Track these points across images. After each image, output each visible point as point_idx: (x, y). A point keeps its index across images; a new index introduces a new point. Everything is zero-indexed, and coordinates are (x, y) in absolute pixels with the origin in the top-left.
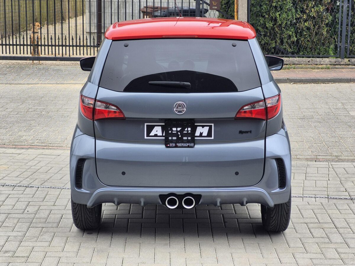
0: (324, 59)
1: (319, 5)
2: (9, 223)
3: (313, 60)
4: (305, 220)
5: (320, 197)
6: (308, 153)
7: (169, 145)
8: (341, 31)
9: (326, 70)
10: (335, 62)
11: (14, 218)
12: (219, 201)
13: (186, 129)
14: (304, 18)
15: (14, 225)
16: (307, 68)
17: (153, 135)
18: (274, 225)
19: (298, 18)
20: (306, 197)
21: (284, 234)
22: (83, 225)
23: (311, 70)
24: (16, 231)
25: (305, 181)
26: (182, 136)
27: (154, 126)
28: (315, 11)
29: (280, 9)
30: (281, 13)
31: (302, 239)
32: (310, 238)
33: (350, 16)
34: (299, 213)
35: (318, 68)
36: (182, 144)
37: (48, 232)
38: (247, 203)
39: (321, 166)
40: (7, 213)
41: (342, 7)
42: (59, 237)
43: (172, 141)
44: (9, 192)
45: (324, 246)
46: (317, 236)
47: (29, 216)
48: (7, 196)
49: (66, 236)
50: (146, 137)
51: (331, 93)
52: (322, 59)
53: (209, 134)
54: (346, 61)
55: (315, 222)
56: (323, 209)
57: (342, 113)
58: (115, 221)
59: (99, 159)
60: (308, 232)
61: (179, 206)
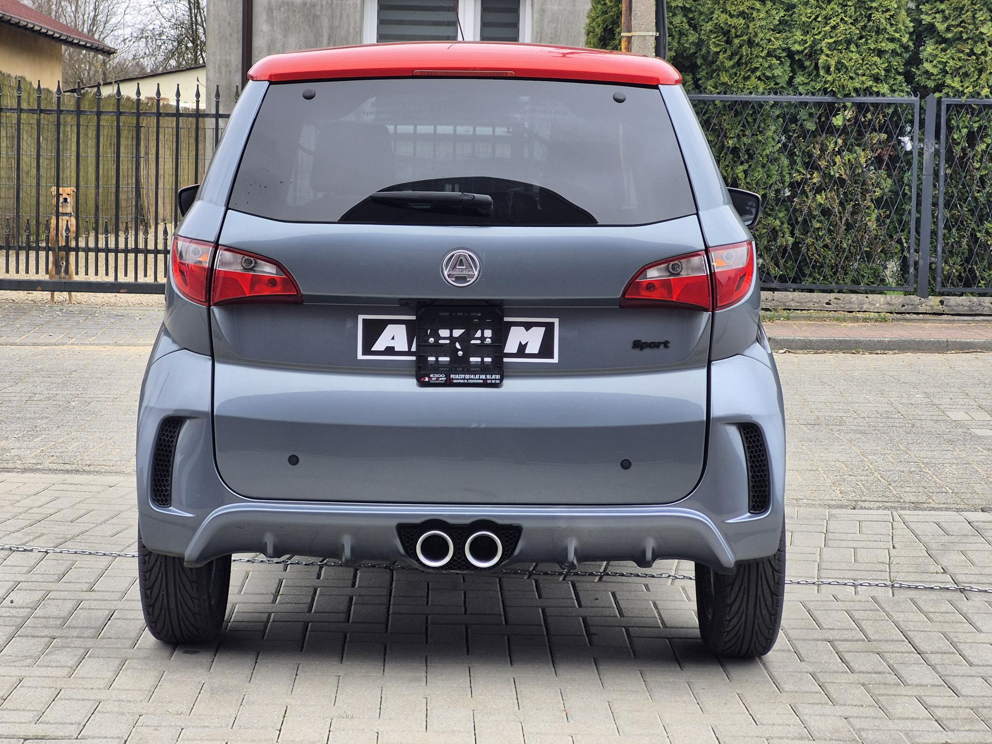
0: (870, 296)
1: (856, 148)
3: (839, 299)
4: (827, 635)
5: (870, 585)
6: (833, 495)
7: (427, 379)
8: (918, 221)
9: (877, 324)
10: (903, 306)
12: (572, 546)
13: (478, 334)
14: (815, 180)
16: (823, 319)
17: (383, 349)
18: (736, 629)
19: (797, 182)
20: (830, 584)
21: (764, 665)
22: (171, 623)
23: (835, 323)
25: (825, 550)
26: (467, 356)
27: (384, 324)
28: (845, 164)
29: (746, 157)
30: (750, 166)
31: (819, 675)
32: (842, 672)
33: (942, 179)
34: (809, 619)
35: (856, 320)
36: (467, 376)
37: (68, 647)
38: (655, 558)
39: (869, 518)
41: (921, 154)
42: (98, 657)
43: (437, 368)
45: (882, 692)
46: (863, 669)
47: (14, 612)
49: (119, 656)
50: (360, 356)
51: (894, 374)
52: (866, 295)
53: (546, 349)
54: (932, 303)
55: (856, 638)
56: (878, 610)
57: (927, 413)
58: (268, 628)
59: (223, 418)
60: (837, 660)
61: (455, 561)
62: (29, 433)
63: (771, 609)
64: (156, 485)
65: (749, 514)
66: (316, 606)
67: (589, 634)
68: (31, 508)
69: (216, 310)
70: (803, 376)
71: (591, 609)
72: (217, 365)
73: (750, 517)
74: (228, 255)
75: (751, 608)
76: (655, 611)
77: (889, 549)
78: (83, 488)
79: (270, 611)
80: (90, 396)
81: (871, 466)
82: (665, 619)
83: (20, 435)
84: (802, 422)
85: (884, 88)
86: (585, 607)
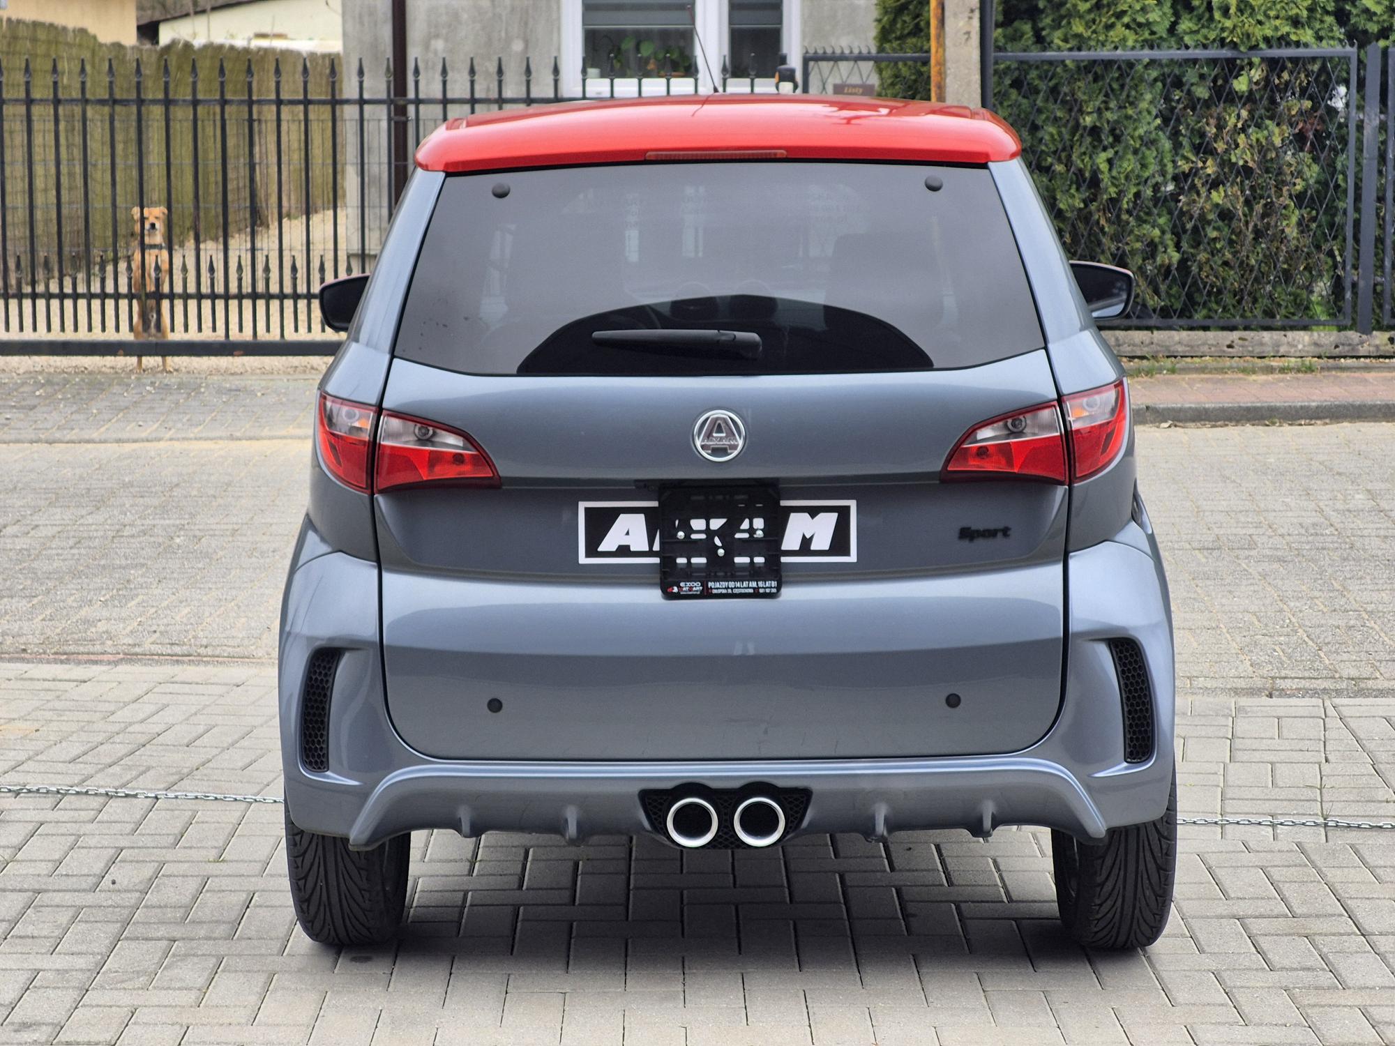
0: (1290, 334)
1: (1268, 122)
2: (38, 925)
3: (1245, 339)
4: (1235, 908)
5: (1294, 824)
6: (1240, 669)
7: (676, 590)
8: (1357, 223)
9: (1300, 375)
10: (1337, 347)
11: (58, 906)
12: (881, 813)
13: (745, 525)
14: (1209, 171)
15: (57, 933)
16: (1222, 370)
17: (614, 549)
18: (1110, 915)
19: (1183, 173)
20: (1238, 823)
21: (1149, 959)
22: (333, 922)
23: (1241, 375)
24: (65, 954)
25: (1231, 766)
26: (730, 554)
27: (612, 515)
28: (1251, 146)
29: (1111, 139)
30: (1116, 153)
31: (1225, 975)
32: (1257, 970)
33: (1390, 164)
34: (1209, 883)
35: (1270, 370)
36: (732, 584)
37: (194, 955)
38: (995, 824)
39: (1292, 712)
40: (31, 887)
41: (1360, 127)
42: (236, 971)
43: (690, 573)
44: (40, 817)
45: (1313, 1001)
46: (1286, 963)
47: (117, 899)
48: (31, 828)
49: (265, 968)
50: (583, 559)
51: (1326, 458)
52: (1283, 333)
53: (839, 544)
54: (1377, 342)
55: (1276, 912)
56: (1306, 865)
57: (1371, 526)
58: (465, 916)
59: (395, 649)
60: (1249, 948)
61: (721, 837)
62: (121, 592)
63: (1157, 888)
64: (307, 743)
65: (1125, 764)
66: (529, 879)
67: (906, 916)
68: (131, 724)
69: (381, 500)
70: (1196, 466)
71: (908, 874)
72: (386, 576)
73: (1126, 768)
74: (395, 423)
75: (1130, 887)
76: (996, 875)
77: (1320, 765)
78: (200, 689)
79: (466, 887)
80: (201, 527)
81: (1294, 620)
82: (1010, 888)
83: (108, 597)
84: (1195, 545)
85: (1307, 35)
86: (900, 870)
